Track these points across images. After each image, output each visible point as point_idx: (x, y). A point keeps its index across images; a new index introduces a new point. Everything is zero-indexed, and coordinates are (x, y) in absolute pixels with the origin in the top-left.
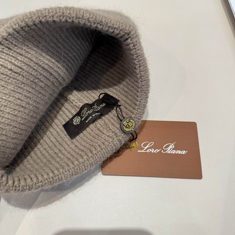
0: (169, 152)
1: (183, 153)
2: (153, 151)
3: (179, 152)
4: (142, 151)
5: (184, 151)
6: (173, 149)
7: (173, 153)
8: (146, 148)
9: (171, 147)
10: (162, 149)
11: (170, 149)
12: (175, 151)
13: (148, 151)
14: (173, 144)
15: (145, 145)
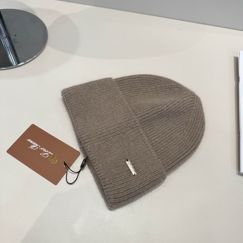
0: (37, 144)
1: (30, 140)
2: (45, 150)
3: (31, 142)
4: (50, 153)
5: (28, 140)
6: (33, 145)
7: (35, 143)
8: (47, 154)
9: (33, 147)
10: (39, 148)
11: (34, 145)
12: (33, 144)
13: (47, 151)
14: (31, 147)
15: (46, 155)
